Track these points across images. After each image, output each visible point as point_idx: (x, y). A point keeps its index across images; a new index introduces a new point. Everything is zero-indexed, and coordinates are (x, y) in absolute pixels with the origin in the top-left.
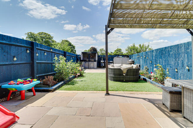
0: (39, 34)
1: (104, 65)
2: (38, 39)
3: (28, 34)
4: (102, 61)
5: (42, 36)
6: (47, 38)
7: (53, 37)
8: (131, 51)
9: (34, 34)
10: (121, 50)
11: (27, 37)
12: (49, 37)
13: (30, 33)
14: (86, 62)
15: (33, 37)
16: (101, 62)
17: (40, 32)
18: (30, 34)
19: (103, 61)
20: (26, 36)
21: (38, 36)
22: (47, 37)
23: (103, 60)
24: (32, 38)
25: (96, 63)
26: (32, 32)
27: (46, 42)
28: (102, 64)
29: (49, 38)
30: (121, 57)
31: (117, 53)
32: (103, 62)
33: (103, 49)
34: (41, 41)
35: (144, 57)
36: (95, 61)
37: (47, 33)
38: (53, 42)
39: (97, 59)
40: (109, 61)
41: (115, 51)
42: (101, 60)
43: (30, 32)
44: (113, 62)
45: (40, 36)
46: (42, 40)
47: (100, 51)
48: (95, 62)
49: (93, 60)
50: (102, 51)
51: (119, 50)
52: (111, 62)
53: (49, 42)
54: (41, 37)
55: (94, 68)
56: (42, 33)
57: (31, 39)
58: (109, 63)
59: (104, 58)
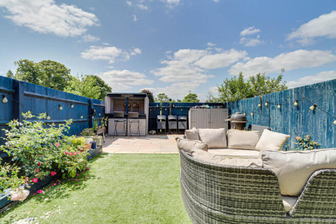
0: (43, 63)
1: (164, 127)
2: (41, 74)
3: (21, 62)
4: (160, 117)
5: (48, 67)
6: (58, 72)
7: (70, 70)
8: (233, 91)
9: (31, 64)
10: (196, 96)
11: (18, 70)
12: (61, 70)
13: (25, 61)
14: (120, 120)
15: (31, 69)
16: (159, 120)
17: (44, 60)
18: (24, 63)
19: (164, 117)
20: (17, 66)
21: (40, 67)
22: (59, 69)
23: (162, 115)
24: (30, 71)
25: (144, 123)
26: (30, 60)
27: (56, 80)
28: (161, 124)
29: (63, 72)
30: (207, 106)
31: (189, 101)
32: (163, 120)
33: (164, 94)
34: (47, 76)
35: (296, 104)
36: (142, 116)
37: (57, 62)
38: (70, 79)
39: (146, 112)
40: (178, 116)
41: (186, 98)
42: (159, 115)
43: (24, 59)
44: (188, 119)
45: (45, 67)
46: (49, 75)
47: (158, 98)
48: (141, 120)
49: (137, 114)
50: (162, 98)
51: (193, 96)
52: (182, 118)
53: (62, 80)
54: (46, 69)
55: (138, 135)
56: (49, 62)
57: (27, 73)
58: (177, 120)
59: (165, 108)
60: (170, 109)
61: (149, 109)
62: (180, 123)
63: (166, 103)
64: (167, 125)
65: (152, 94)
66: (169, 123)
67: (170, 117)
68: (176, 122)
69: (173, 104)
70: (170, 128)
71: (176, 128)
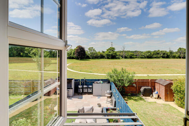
1: (81, 91)
4: (80, 87)
10: (115, 49)
23: (81, 85)
30: (101, 82)
31: (110, 52)
33: (92, 48)
40: (88, 86)
41: (108, 50)
42: (79, 85)
44: (93, 87)
47: (88, 50)
50: (91, 50)
51: (113, 49)
52: (90, 87)
58: (88, 88)
59: (82, 82)
60: (85, 83)
61: (75, 82)
62: (89, 89)
63: (83, 79)
64: (83, 90)
65: (84, 48)
66: (84, 89)
67: (85, 86)
68: (87, 89)
69: (86, 80)
70: (84, 92)
71: (87, 92)
